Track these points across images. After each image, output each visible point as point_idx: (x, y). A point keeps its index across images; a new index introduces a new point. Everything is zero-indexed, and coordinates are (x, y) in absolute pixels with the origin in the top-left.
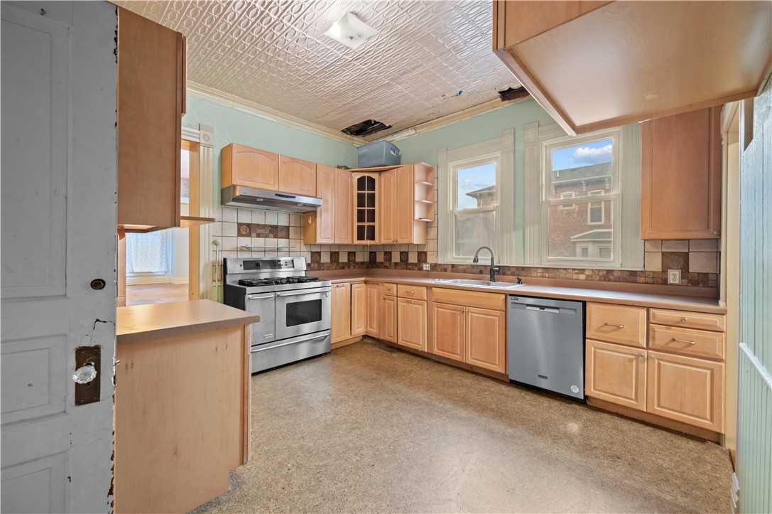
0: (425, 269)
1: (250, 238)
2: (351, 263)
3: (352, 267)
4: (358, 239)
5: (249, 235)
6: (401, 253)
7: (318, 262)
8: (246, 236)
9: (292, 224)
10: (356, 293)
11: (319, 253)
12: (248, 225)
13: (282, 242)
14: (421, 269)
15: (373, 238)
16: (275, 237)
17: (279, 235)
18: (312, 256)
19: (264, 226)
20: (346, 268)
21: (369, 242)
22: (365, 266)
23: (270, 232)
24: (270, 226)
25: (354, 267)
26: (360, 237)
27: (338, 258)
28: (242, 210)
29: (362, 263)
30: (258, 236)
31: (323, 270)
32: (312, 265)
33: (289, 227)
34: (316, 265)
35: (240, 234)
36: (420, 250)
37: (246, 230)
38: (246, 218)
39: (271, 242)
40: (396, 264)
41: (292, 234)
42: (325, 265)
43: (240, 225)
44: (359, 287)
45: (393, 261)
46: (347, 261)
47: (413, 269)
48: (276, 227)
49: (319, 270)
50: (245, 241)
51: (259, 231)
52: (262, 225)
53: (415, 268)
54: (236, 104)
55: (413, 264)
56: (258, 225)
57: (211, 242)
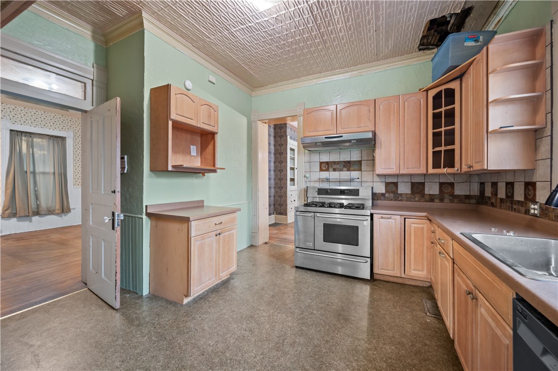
0: (532, 211)
1: (328, 172)
2: (446, 196)
3: (446, 200)
4: (433, 168)
5: (327, 170)
6: (507, 184)
7: (395, 192)
8: (325, 171)
9: (365, 158)
10: (413, 229)
11: (396, 184)
12: (327, 163)
13: (355, 174)
14: (527, 212)
15: (452, 165)
16: (348, 170)
17: (351, 169)
18: (386, 187)
19: (338, 163)
20: (437, 201)
21: (450, 170)
22: (473, 201)
23: (344, 166)
24: (344, 162)
25: (452, 201)
26: (436, 165)
27: (424, 190)
28: (322, 152)
29: (468, 197)
30: (334, 170)
31: (401, 200)
32: (387, 195)
33: (361, 161)
34: (392, 195)
35: (321, 170)
36: (527, 180)
37: (326, 166)
38: (325, 158)
39: (345, 175)
40: (501, 200)
41: (363, 168)
42: (403, 196)
43: (321, 163)
44: (417, 224)
45: (499, 196)
46: (437, 193)
47: (519, 212)
48: (349, 162)
49: (396, 200)
50: (325, 175)
51: (335, 166)
52: (338, 162)
53: (521, 208)
54: (317, 80)
55: (519, 201)
56: (334, 162)
57: (303, 176)
